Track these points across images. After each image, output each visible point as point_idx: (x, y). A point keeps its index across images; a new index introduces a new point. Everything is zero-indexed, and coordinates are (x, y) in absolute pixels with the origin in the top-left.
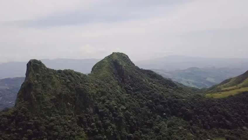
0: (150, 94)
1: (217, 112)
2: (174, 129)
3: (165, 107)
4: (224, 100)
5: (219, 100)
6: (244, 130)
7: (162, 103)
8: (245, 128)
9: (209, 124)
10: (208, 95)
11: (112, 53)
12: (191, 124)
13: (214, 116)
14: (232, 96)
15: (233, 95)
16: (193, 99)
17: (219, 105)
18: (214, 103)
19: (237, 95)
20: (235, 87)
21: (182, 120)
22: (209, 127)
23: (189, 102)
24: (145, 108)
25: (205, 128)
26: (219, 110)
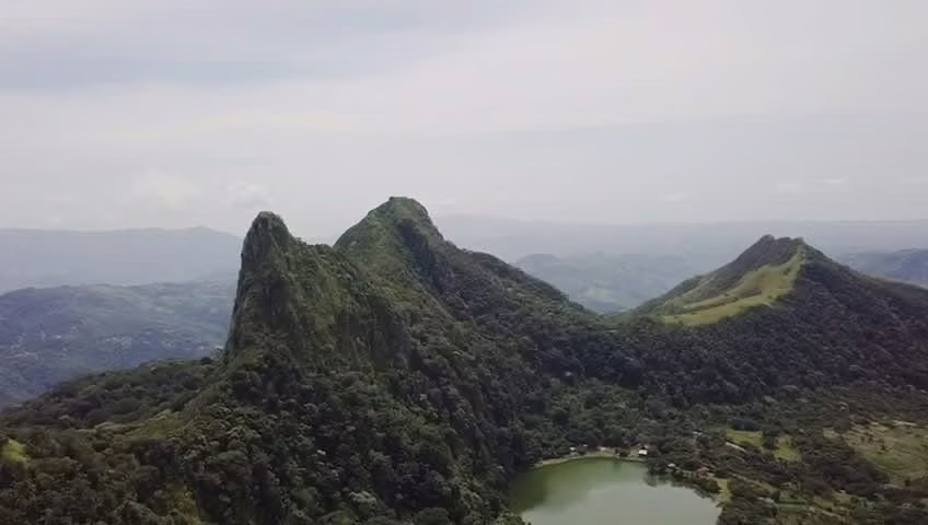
0: (520, 319)
1: (701, 362)
2: (606, 409)
3: (568, 353)
4: (712, 328)
5: (700, 329)
6: (769, 405)
7: (559, 345)
8: (769, 399)
9: (685, 395)
10: (668, 319)
11: (387, 200)
12: (643, 396)
13: (694, 371)
14: (728, 319)
15: (731, 315)
16: (636, 330)
17: (703, 344)
18: (690, 338)
19: (741, 315)
20: (722, 297)
21: (618, 388)
22: (686, 403)
23: (628, 339)
24: (517, 358)
25: (676, 404)
26: (706, 357)
